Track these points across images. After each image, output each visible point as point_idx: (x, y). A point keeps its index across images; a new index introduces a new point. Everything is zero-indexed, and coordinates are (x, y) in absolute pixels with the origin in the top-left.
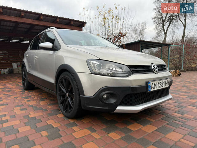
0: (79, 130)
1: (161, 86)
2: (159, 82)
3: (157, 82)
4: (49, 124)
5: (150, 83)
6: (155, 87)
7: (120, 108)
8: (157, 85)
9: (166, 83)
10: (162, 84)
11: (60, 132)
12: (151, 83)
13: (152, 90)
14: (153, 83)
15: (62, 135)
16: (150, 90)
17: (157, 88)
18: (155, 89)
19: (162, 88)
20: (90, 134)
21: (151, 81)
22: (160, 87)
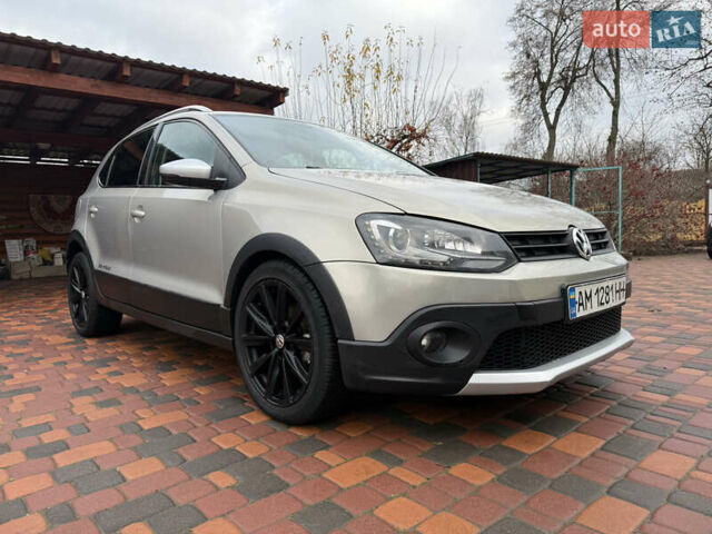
0: (340, 460)
1: (604, 301)
2: (600, 286)
3: (594, 288)
4: (225, 447)
5: (573, 290)
6: (589, 305)
7: (480, 379)
8: (594, 298)
9: (617, 292)
10: (608, 294)
11: (275, 472)
12: (577, 290)
13: (581, 313)
14: (582, 289)
15: (287, 480)
16: (575, 314)
17: (594, 308)
18: (589, 311)
19: (606, 307)
20: (385, 473)
21: (578, 284)
22: (602, 304)
